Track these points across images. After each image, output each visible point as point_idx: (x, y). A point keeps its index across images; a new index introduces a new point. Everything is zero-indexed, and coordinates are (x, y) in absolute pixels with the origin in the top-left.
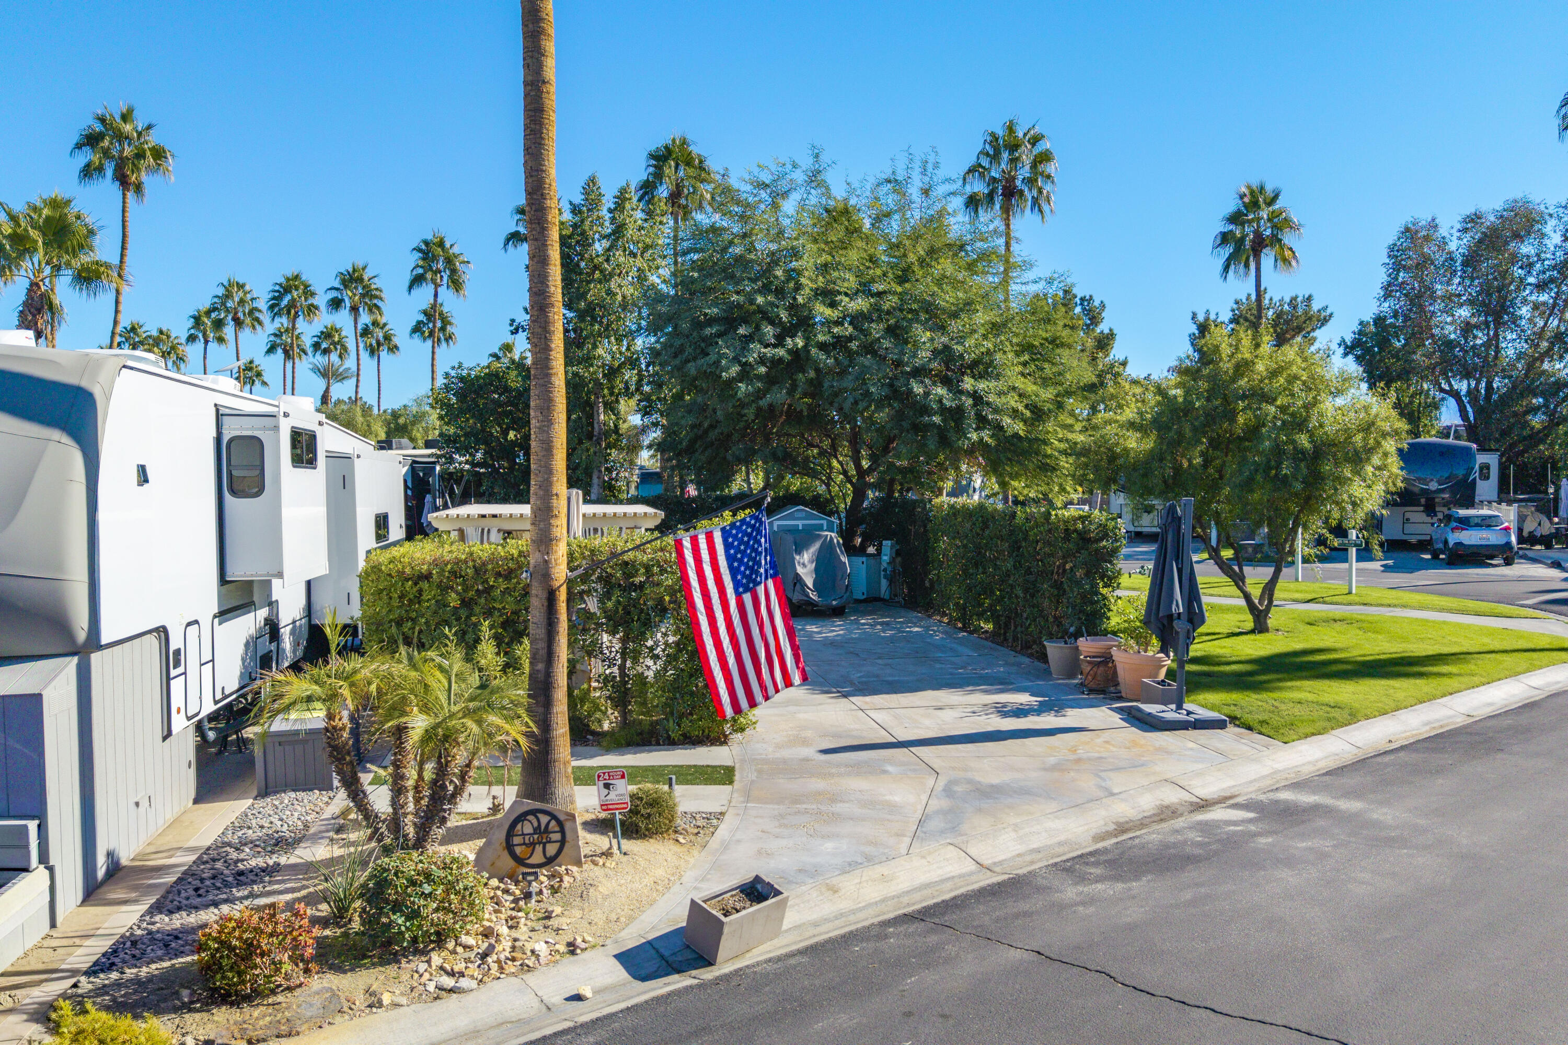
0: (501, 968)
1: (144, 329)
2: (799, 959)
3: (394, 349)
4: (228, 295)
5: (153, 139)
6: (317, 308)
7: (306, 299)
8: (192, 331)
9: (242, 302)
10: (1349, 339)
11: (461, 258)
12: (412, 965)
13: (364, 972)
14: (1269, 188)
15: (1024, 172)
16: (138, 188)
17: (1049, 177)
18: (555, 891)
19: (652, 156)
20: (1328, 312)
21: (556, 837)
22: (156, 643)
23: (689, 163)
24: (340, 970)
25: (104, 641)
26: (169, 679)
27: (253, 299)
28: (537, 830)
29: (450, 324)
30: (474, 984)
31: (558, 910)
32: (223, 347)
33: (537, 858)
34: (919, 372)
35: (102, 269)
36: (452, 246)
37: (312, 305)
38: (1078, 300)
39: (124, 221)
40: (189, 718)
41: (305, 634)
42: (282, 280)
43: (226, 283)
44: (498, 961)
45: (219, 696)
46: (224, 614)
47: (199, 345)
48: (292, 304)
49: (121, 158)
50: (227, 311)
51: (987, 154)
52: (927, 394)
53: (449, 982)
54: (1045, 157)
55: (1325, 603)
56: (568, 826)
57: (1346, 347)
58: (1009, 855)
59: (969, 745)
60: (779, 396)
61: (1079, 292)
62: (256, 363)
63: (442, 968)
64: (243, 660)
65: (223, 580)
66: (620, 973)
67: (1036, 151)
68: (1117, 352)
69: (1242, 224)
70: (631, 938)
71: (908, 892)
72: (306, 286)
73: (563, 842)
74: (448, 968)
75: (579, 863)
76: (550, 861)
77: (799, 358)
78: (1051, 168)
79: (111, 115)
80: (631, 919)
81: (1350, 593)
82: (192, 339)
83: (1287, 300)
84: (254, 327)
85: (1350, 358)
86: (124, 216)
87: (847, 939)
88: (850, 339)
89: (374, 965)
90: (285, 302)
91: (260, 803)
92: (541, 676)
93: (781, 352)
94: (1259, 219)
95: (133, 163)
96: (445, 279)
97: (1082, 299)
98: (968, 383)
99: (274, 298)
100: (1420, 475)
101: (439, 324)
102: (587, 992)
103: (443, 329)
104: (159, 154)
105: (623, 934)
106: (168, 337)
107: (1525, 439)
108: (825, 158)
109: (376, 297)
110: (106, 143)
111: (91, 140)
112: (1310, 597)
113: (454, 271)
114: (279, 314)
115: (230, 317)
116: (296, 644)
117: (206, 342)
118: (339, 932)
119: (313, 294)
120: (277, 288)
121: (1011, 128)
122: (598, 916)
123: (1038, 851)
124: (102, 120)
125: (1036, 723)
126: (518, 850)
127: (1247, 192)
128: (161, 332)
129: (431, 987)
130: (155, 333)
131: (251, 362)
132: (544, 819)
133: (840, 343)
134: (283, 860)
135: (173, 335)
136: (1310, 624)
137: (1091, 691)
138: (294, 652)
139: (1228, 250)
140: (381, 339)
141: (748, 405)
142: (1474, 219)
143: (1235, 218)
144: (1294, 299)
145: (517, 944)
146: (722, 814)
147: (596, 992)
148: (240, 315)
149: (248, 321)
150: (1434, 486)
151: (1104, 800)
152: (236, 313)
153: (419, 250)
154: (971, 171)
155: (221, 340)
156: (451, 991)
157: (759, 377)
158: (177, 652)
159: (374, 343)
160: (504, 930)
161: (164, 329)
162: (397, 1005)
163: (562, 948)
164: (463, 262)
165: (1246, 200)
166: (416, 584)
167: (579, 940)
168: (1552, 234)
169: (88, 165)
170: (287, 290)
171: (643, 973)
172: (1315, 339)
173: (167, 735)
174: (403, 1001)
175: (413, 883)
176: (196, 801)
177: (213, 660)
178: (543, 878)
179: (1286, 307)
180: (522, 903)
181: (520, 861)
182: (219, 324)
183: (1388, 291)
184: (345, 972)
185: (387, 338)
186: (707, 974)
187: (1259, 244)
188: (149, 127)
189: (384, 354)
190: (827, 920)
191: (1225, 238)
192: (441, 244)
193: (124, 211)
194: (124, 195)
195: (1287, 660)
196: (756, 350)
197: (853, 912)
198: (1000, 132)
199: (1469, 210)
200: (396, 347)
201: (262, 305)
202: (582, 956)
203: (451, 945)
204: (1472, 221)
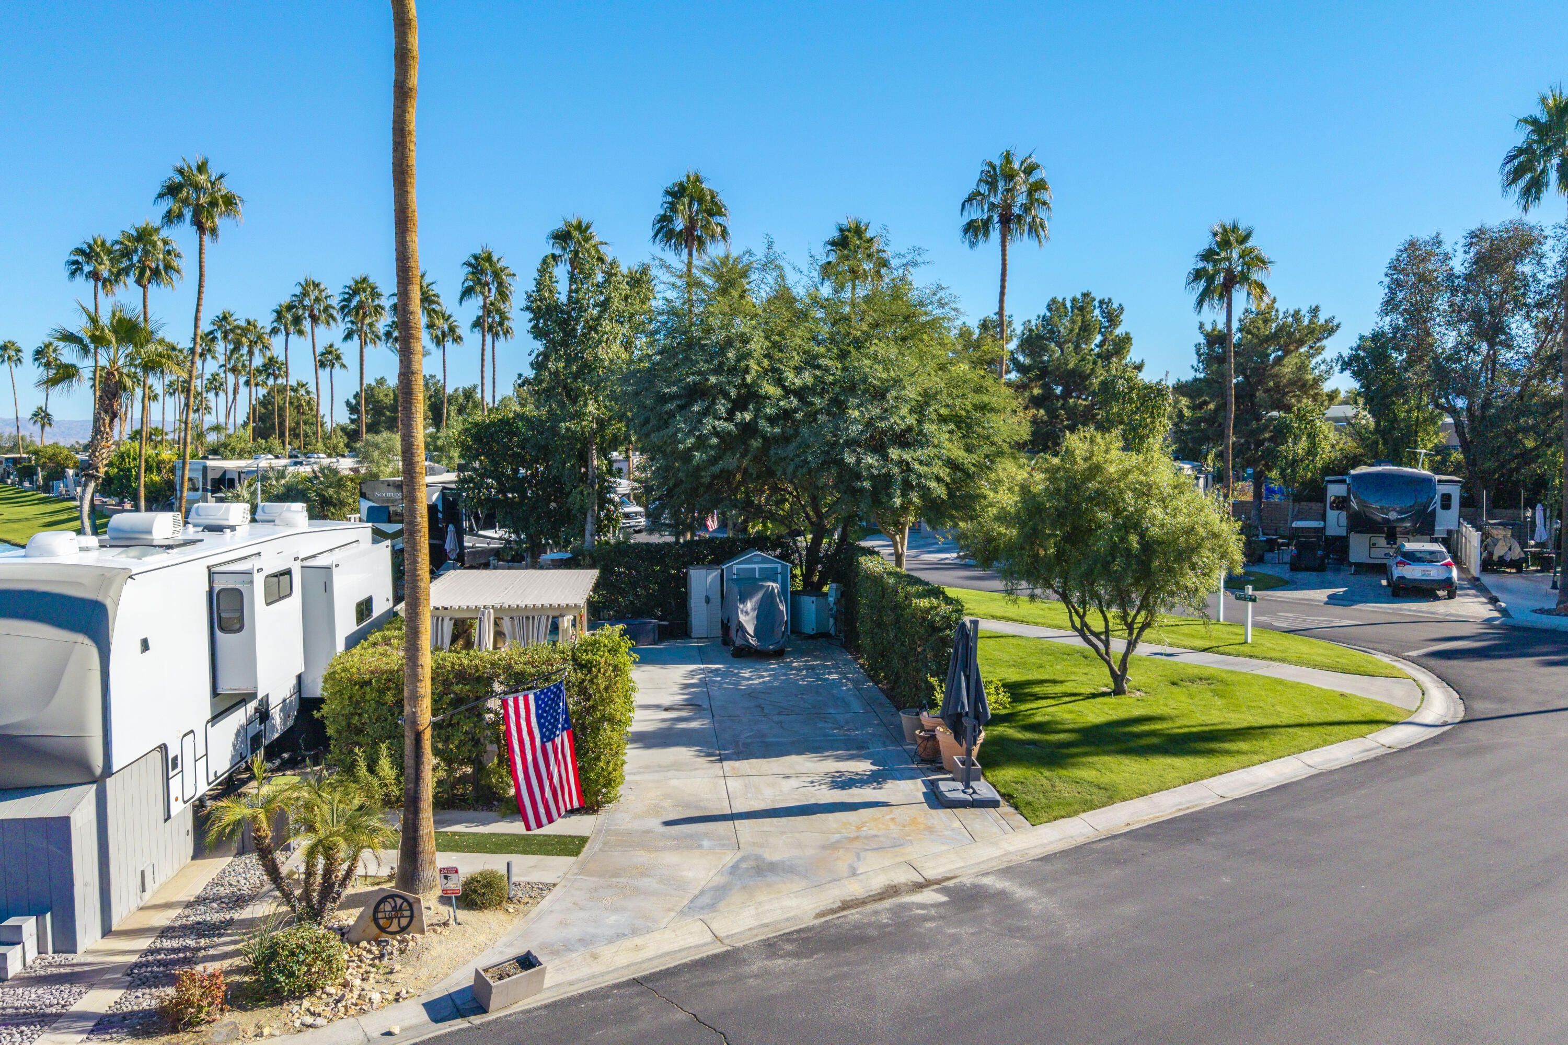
0: (347, 1011)
1: (234, 317)
2: (543, 1012)
3: (458, 339)
4: (305, 294)
5: (225, 187)
6: (383, 308)
7: (373, 300)
8: (275, 324)
9: (317, 300)
10: (1346, 353)
11: (507, 271)
12: (290, 1007)
13: (259, 1011)
14: (1242, 226)
15: (1022, 199)
16: (214, 231)
17: (1045, 203)
18: (402, 952)
19: (668, 193)
20: (1335, 322)
21: (407, 913)
22: (159, 755)
23: (701, 201)
24: (243, 1008)
25: (115, 769)
26: (168, 779)
27: (326, 298)
28: (394, 908)
29: (508, 319)
30: (325, 1022)
31: (398, 967)
32: (302, 338)
33: (394, 927)
34: (852, 443)
35: (164, 360)
36: (499, 260)
37: (379, 306)
38: (1096, 303)
39: (201, 262)
40: (185, 802)
41: (296, 705)
42: (352, 283)
43: (303, 283)
44: (346, 1007)
45: (212, 778)
46: (216, 718)
47: (281, 337)
48: (361, 305)
49: (197, 205)
50: (304, 307)
51: (987, 182)
52: (859, 461)
53: (309, 1020)
54: (1040, 185)
55: (1218, 653)
56: (415, 906)
57: (1344, 363)
58: (742, 929)
59: (784, 819)
60: (730, 462)
61: (1098, 295)
62: (336, 347)
63: (308, 1010)
64: (234, 746)
65: (215, 692)
66: (424, 1016)
67: (1032, 179)
68: (1133, 355)
69: (1215, 262)
70: (438, 991)
71: (651, 959)
72: (373, 289)
73: (412, 917)
74: (312, 1009)
75: (422, 931)
76: (403, 930)
77: (749, 429)
78: (1044, 196)
79: (189, 167)
80: (446, 975)
81: (1246, 642)
82: (275, 331)
83: (1291, 312)
84: (328, 323)
85: (1348, 373)
86: (200, 258)
87: (581, 998)
88: (796, 411)
89: (266, 1006)
90: (354, 303)
91: (237, 861)
92: (411, 793)
93: (730, 427)
94: (1229, 259)
95: (208, 211)
96: (494, 290)
97: (1101, 302)
98: (894, 453)
99: (344, 300)
100: (1384, 503)
101: (497, 318)
102: (396, 1030)
103: (501, 324)
104: (229, 201)
105: (435, 988)
106: (255, 327)
107: (1516, 457)
108: (777, 248)
109: (434, 302)
110: (184, 194)
111: (172, 190)
112: (1207, 644)
113: (500, 284)
114: (349, 313)
115: (307, 315)
116: (286, 717)
117: (287, 334)
118: (254, 978)
119: (379, 295)
120: (347, 290)
121: (1008, 158)
122: (424, 973)
123: (766, 925)
124: (181, 172)
125: (853, 795)
126: (381, 922)
127: (1220, 230)
128: (249, 323)
129: (297, 1024)
130: (243, 323)
131: (331, 346)
132: (399, 901)
133: (787, 414)
134: (236, 916)
135: (259, 326)
136: (1174, 684)
137: (923, 761)
138: (285, 723)
139: (1202, 284)
140: (446, 330)
141: (704, 469)
142: (1476, 236)
143: (1208, 255)
144: (1297, 312)
145: (364, 993)
146: (554, 885)
147: (402, 1030)
148: (316, 312)
149: (323, 317)
150: (1393, 516)
151: (845, 882)
152: (312, 310)
153: (468, 264)
154: (969, 200)
155: (300, 332)
156: (310, 1026)
157: (712, 447)
158: (176, 758)
159: (439, 333)
160: (357, 982)
161: (252, 320)
162: (272, 1035)
163: (391, 997)
164: (509, 275)
165: (1218, 239)
166: (362, 687)
167: (404, 992)
168: (1550, 254)
169: (169, 212)
170: (356, 292)
171: (440, 1016)
172: (1323, 348)
173: (168, 818)
174: (277, 1033)
175: (293, 954)
176: (193, 858)
177: (206, 755)
178: (395, 943)
179: (1290, 319)
180: (377, 962)
181: (383, 930)
182: (297, 321)
183: (1390, 306)
184: (246, 1010)
185: (452, 329)
186: (477, 1020)
187: (1231, 281)
188: (222, 176)
189: (449, 344)
190: (580, 980)
191: (1198, 275)
192: (489, 259)
193: (201, 253)
194: (201, 238)
195: (1113, 730)
196: (709, 423)
197: (602, 974)
198: (997, 162)
199: (1474, 227)
200: (460, 338)
201: (335, 302)
202: (402, 1003)
203: (318, 993)
204: (1477, 236)
